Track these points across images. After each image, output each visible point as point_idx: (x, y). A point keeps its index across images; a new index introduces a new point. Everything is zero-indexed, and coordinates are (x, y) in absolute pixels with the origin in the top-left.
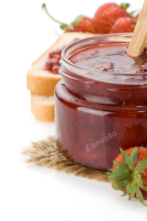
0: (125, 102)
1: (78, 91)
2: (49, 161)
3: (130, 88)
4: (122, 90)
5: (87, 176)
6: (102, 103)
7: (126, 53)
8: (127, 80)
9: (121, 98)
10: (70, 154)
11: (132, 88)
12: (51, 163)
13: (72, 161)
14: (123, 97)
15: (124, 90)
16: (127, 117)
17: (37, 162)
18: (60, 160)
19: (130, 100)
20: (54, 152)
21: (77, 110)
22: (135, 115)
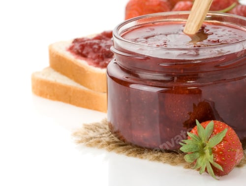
0: (177, 78)
1: (130, 68)
2: (99, 142)
3: (182, 63)
4: (173, 65)
5: (138, 156)
6: (153, 79)
7: (183, 31)
8: (179, 55)
9: (173, 74)
10: (121, 134)
11: (185, 63)
12: (101, 144)
13: (124, 141)
14: (175, 73)
15: (175, 64)
16: (178, 93)
17: (87, 143)
18: (111, 141)
19: (182, 76)
20: (106, 133)
21: (129, 87)
22: (187, 92)
